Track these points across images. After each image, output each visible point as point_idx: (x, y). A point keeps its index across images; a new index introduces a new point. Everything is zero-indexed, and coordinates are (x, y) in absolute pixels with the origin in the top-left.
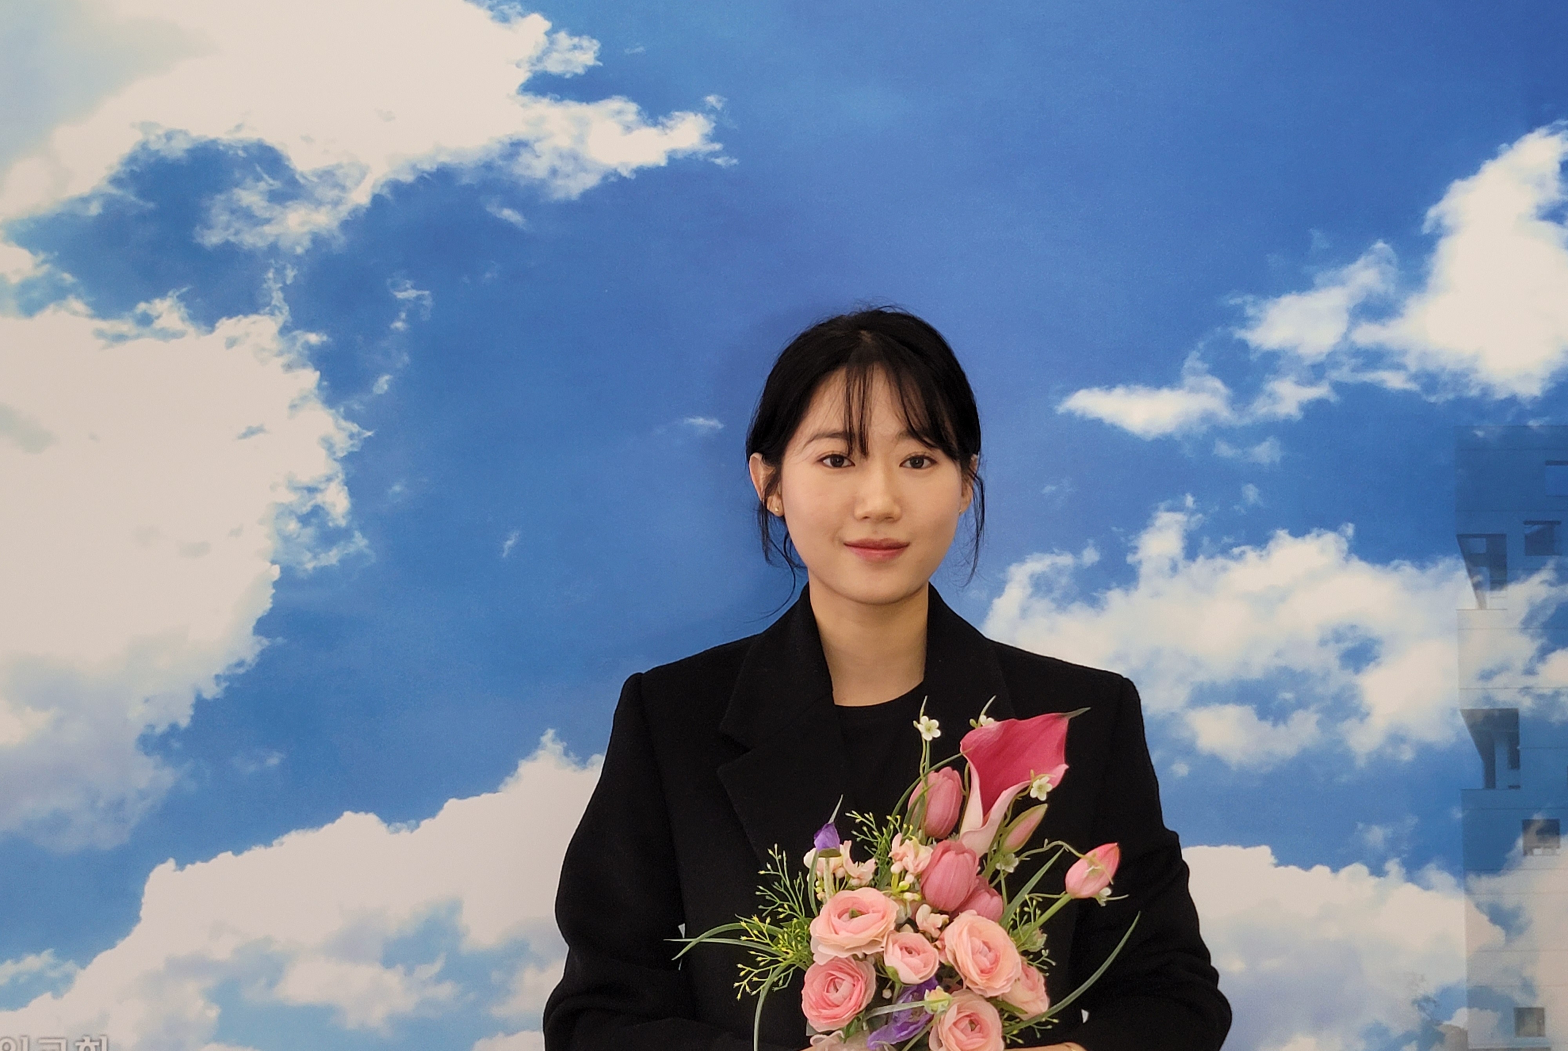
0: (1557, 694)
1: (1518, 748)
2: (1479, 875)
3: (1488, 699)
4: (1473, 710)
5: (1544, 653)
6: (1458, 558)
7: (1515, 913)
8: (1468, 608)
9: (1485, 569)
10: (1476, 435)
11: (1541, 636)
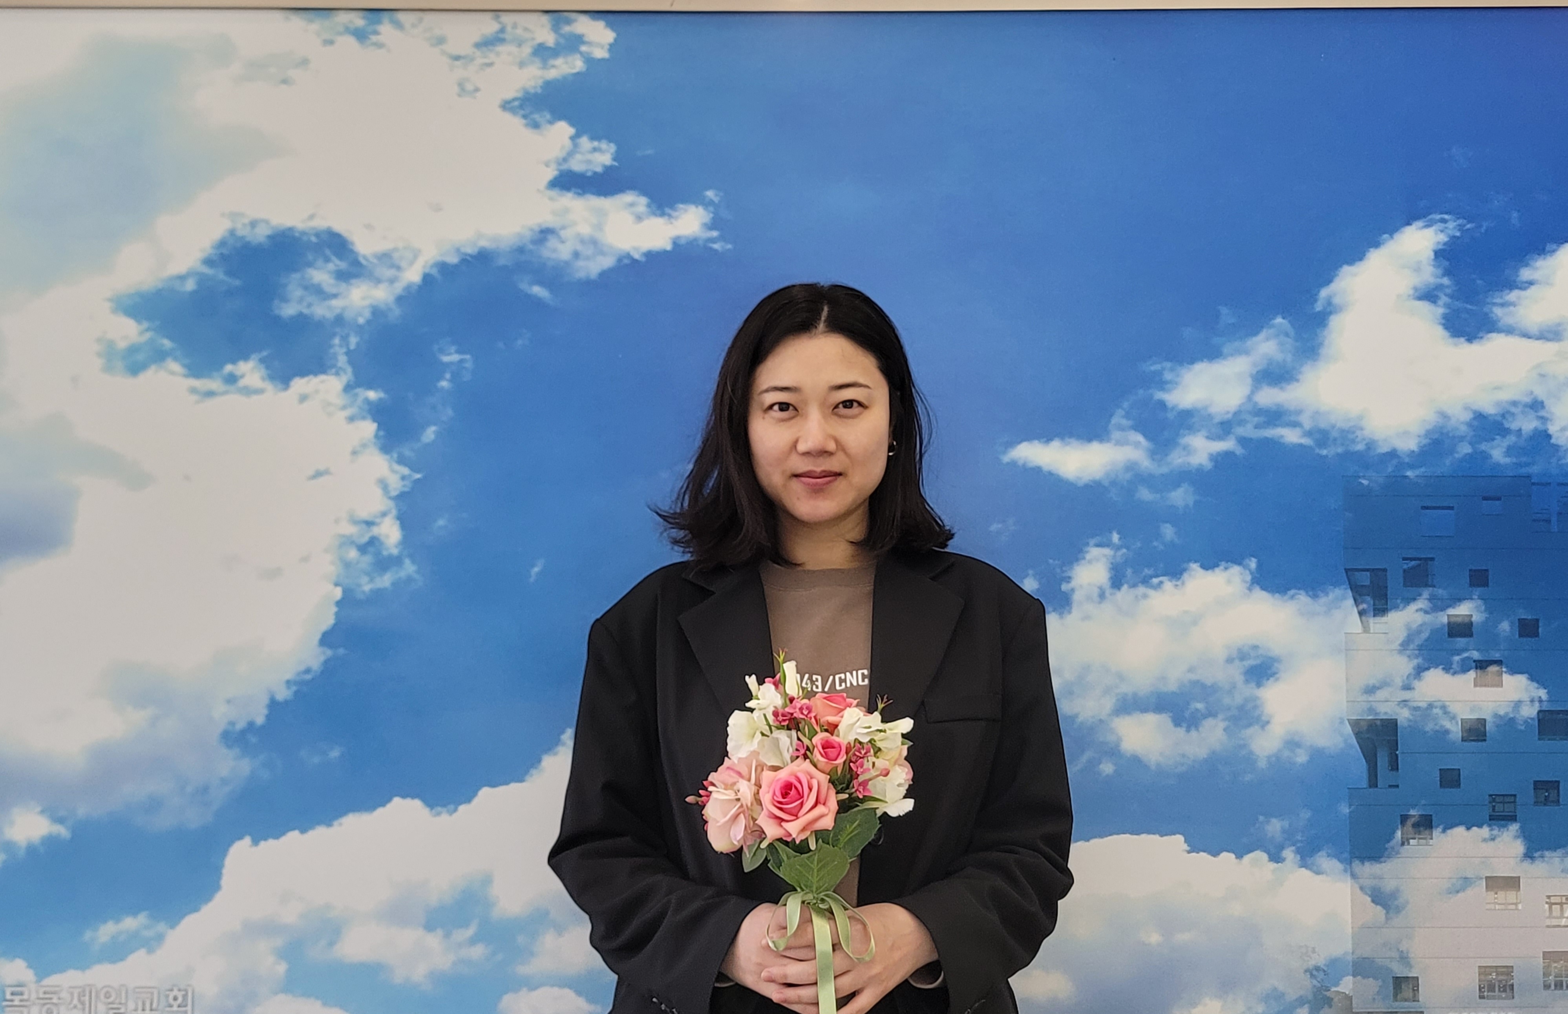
0: (1431, 706)
1: (1397, 752)
2: (1363, 863)
3: (1371, 710)
4: (1357, 719)
5: (1419, 671)
6: (1346, 589)
7: (1394, 895)
8: (1354, 632)
9: (1368, 598)
10: (1362, 484)
11: (1417, 657)
